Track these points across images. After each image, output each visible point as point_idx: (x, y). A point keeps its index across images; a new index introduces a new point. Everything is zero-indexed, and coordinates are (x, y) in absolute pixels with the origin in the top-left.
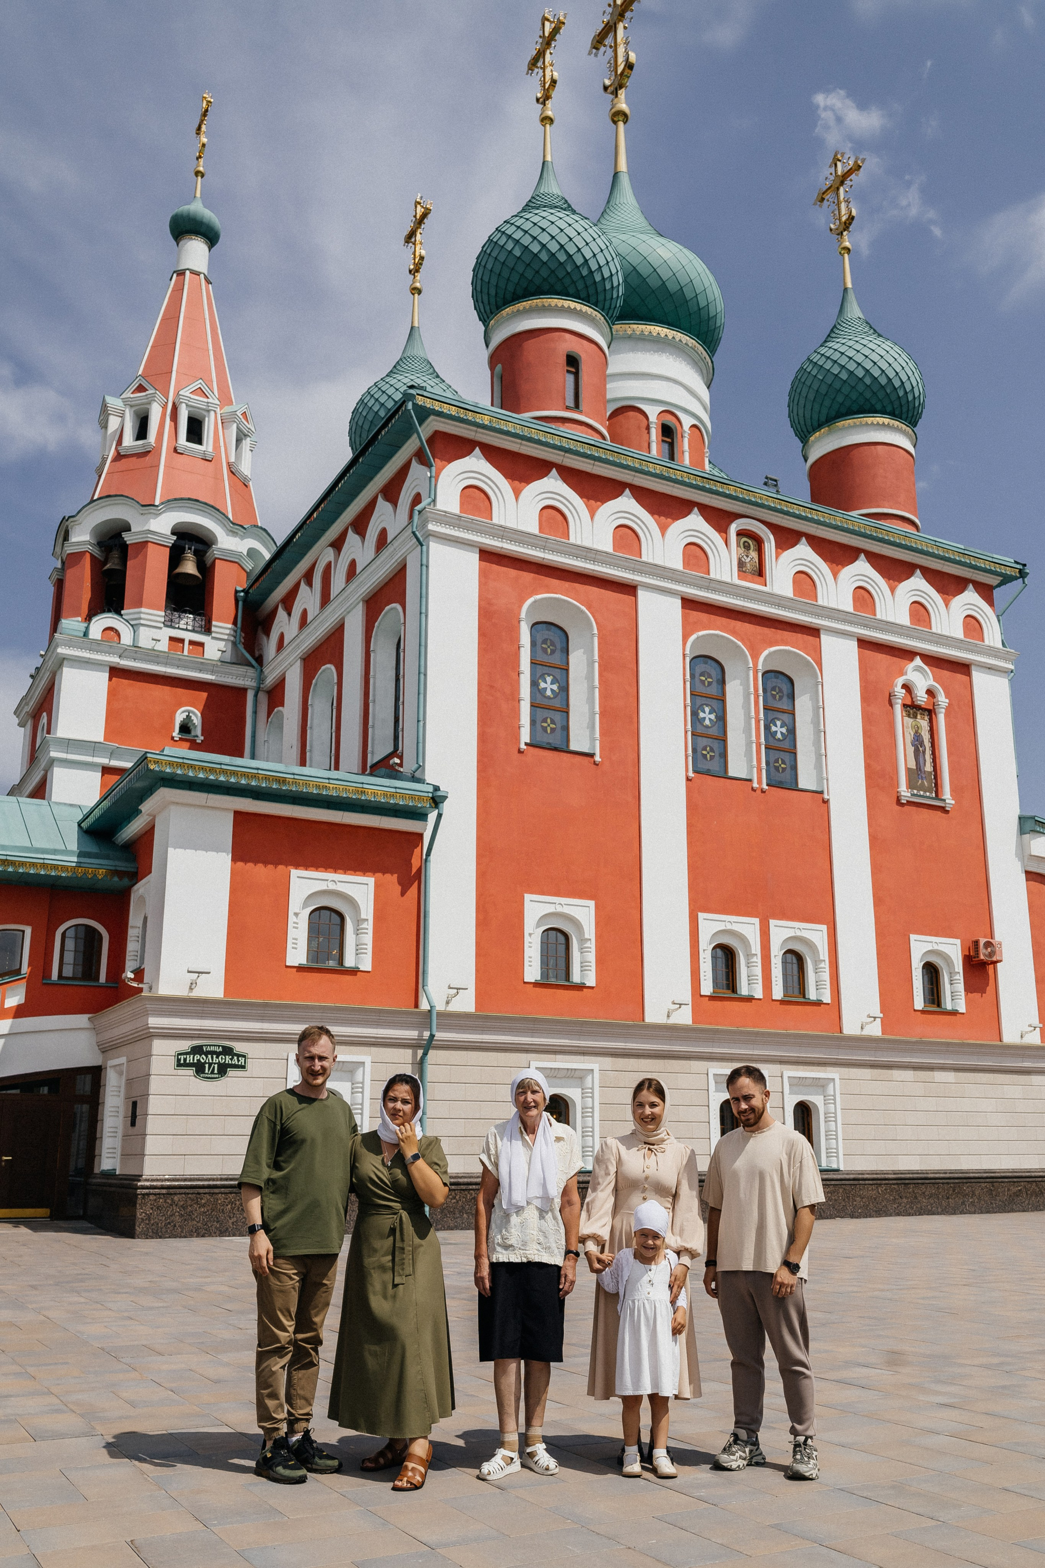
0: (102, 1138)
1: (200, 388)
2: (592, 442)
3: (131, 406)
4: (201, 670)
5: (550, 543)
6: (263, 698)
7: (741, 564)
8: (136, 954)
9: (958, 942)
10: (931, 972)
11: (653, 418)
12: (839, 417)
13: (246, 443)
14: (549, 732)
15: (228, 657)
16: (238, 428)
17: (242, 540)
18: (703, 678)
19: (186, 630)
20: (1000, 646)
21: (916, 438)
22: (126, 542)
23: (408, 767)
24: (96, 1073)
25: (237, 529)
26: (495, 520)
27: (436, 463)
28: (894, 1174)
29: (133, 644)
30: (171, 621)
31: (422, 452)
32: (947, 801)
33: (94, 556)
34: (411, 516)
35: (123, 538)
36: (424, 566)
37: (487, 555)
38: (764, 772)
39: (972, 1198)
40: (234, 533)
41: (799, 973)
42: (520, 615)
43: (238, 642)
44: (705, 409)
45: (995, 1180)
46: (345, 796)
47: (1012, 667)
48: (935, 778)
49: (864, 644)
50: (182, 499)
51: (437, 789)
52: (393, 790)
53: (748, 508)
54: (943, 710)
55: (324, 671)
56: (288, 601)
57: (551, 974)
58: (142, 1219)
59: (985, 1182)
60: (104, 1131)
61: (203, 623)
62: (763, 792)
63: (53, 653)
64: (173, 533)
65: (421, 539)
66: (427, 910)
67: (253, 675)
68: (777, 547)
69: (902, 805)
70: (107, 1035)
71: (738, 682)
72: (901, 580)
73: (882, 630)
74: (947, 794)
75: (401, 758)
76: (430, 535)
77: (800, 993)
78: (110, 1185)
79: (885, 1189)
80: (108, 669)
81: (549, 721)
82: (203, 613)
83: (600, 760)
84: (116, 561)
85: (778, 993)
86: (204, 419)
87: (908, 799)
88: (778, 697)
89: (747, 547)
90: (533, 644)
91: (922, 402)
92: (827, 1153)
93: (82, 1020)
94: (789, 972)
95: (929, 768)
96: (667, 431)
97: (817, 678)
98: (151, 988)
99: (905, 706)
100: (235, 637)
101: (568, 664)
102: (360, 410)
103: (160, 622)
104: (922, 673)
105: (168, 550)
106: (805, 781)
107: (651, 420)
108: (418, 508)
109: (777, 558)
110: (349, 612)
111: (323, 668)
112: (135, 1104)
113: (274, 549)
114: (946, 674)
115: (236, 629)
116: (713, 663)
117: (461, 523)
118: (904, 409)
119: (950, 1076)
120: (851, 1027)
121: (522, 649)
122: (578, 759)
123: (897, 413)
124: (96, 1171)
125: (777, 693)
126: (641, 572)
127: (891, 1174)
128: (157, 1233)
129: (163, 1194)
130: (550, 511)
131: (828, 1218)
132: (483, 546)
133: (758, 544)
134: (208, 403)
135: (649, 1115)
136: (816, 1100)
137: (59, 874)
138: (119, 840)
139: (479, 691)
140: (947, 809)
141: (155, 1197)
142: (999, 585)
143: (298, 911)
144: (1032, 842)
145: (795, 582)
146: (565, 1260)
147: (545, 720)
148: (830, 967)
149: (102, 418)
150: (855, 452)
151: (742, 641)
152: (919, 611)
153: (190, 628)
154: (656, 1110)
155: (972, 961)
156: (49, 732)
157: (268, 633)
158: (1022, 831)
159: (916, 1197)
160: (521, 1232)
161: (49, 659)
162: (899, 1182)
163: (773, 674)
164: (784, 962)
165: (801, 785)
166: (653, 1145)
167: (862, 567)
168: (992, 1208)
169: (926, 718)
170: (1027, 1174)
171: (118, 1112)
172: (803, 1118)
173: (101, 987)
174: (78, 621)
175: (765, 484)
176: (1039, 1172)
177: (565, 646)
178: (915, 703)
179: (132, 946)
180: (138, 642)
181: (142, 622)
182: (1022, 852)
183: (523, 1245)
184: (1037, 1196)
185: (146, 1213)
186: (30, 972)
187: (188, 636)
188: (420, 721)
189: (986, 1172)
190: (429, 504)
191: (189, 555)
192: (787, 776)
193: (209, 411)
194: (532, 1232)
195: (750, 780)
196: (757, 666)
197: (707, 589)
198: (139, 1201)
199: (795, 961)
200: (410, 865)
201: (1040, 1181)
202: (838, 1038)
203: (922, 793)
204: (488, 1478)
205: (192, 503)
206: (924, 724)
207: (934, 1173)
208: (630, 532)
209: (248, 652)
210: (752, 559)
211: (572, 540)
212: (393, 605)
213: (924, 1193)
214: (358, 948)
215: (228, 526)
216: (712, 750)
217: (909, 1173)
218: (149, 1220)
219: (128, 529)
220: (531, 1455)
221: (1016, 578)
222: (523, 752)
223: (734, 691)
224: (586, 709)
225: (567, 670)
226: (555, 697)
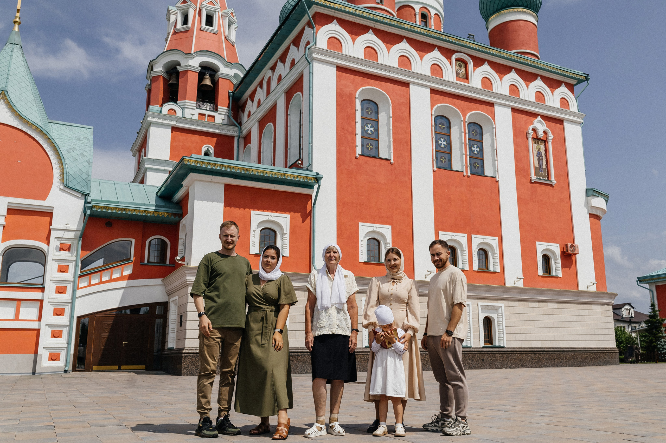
0: (168, 333)
1: (211, 1)
2: (388, 17)
3: (180, 10)
4: (213, 128)
5: (370, 63)
6: (242, 141)
7: (457, 74)
8: (183, 251)
9: (558, 245)
10: (546, 259)
11: (417, 10)
12: (502, 9)
13: (233, 27)
14: (370, 150)
15: (225, 122)
16: (229, 19)
17: (231, 69)
18: (441, 126)
19: (206, 110)
20: (577, 111)
21: (538, 18)
22: (178, 70)
23: (305, 165)
24: (165, 305)
25: (229, 64)
26: (344, 53)
27: (316, 27)
28: (530, 349)
29: (182, 116)
30: (200, 106)
31: (310, 22)
32: (553, 182)
33: (165, 78)
34: (305, 51)
35: (177, 69)
36: (311, 73)
37: (340, 69)
38: (469, 168)
39: (565, 360)
40: (227, 66)
41: (485, 259)
42: (355, 96)
43: (230, 115)
44: (441, 6)
45: (576, 352)
46: (275, 177)
47: (583, 121)
48: (547, 171)
49: (514, 110)
50: (203, 51)
51: (318, 174)
52: (298, 174)
53: (460, 48)
54: (551, 141)
55: (268, 126)
56: (252, 97)
57: (372, 259)
58: (185, 367)
59: (571, 353)
60: (169, 330)
61: (214, 107)
62: (468, 177)
63: (146, 120)
64: (200, 66)
65: (310, 61)
66: (314, 229)
67: (237, 130)
68: (474, 66)
69: (532, 183)
70: (170, 287)
71: (457, 127)
72: (531, 82)
73: (523, 104)
74: (553, 178)
75: (302, 161)
76: (314, 59)
77: (486, 268)
78: (172, 353)
79: (526, 356)
80: (171, 128)
81: (370, 144)
82: (214, 103)
83: (393, 162)
84: (174, 79)
85: (476, 268)
86: (213, 16)
87: (535, 180)
88: (475, 134)
89: (460, 66)
90: (362, 110)
91: (540, 1)
92: (499, 339)
93: (158, 281)
94: (481, 258)
95: (544, 167)
96: (424, 17)
97: (493, 125)
98: (188, 264)
99: (533, 138)
100: (229, 113)
101: (378, 119)
102: (284, 10)
103: (194, 106)
104: (542, 124)
105: (198, 74)
106: (488, 172)
107: (416, 11)
108: (308, 47)
109: (474, 71)
110: (278, 98)
111: (268, 124)
112: (181, 316)
113: (245, 72)
114: (552, 124)
115: (229, 109)
116: (446, 120)
117: (328, 53)
118: (532, 5)
119: (555, 305)
120: (509, 282)
121: (357, 111)
122: (383, 161)
123: (529, 6)
124: (166, 349)
125: (475, 133)
126: (411, 77)
127: (528, 349)
128: (192, 374)
129: (194, 356)
130: (369, 49)
131: (499, 369)
132: (339, 64)
133: (465, 64)
134: (215, 8)
135: (394, 265)
136: (493, 315)
137: (146, 215)
138: (174, 200)
139: (337, 130)
140: (553, 185)
141: (190, 357)
142: (576, 84)
143: (255, 229)
144: (592, 200)
145: (483, 82)
146: (351, 333)
147: (368, 144)
148: (500, 257)
149: (167, 16)
150: (509, 24)
151: (458, 109)
152: (540, 96)
153: (208, 109)
154: (397, 262)
155: (565, 254)
156: (145, 156)
157: (243, 112)
158: (587, 195)
159: (539, 360)
160: (329, 320)
161: (144, 124)
162: (532, 352)
163: (473, 124)
164: (479, 254)
165: (486, 174)
166: (396, 279)
167: (513, 75)
168: (575, 364)
169: (543, 144)
170: (590, 349)
171: (175, 322)
172: (488, 325)
173: (168, 266)
174: (158, 107)
175: (468, 37)
176: (596, 348)
177: (377, 110)
178: (538, 137)
179: (180, 247)
180: (184, 115)
181: (186, 106)
182: (588, 205)
183: (330, 326)
184: (595, 359)
185: (186, 365)
186: (135, 259)
187: (207, 113)
188: (310, 143)
189: (571, 348)
190: (313, 45)
191: (207, 76)
192: (479, 170)
193: (215, 12)
194: (334, 320)
195: (462, 172)
196: (465, 120)
197: (442, 84)
198: (183, 359)
199: (483, 253)
200: (306, 209)
201: (596, 353)
202: (503, 288)
203: (541, 178)
204: (309, 436)
205: (209, 52)
206: (542, 146)
207: (548, 349)
208: (407, 59)
209: (235, 120)
210: (462, 71)
211: (379, 62)
212: (298, 93)
213: (543, 358)
214: (283, 246)
215: (224, 63)
216: (445, 158)
217: (536, 349)
218: (188, 367)
219: (179, 64)
220: (332, 427)
221: (584, 81)
222: (358, 158)
223: (455, 132)
224: (386, 139)
225: (378, 122)
226: (372, 134)
